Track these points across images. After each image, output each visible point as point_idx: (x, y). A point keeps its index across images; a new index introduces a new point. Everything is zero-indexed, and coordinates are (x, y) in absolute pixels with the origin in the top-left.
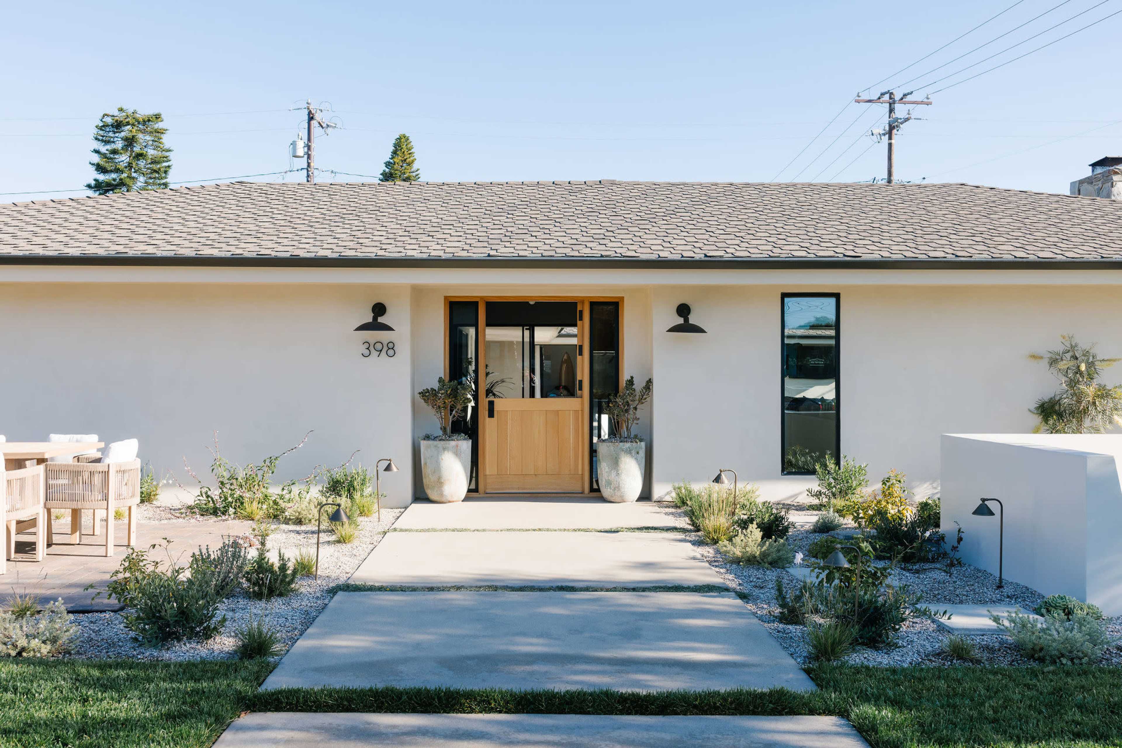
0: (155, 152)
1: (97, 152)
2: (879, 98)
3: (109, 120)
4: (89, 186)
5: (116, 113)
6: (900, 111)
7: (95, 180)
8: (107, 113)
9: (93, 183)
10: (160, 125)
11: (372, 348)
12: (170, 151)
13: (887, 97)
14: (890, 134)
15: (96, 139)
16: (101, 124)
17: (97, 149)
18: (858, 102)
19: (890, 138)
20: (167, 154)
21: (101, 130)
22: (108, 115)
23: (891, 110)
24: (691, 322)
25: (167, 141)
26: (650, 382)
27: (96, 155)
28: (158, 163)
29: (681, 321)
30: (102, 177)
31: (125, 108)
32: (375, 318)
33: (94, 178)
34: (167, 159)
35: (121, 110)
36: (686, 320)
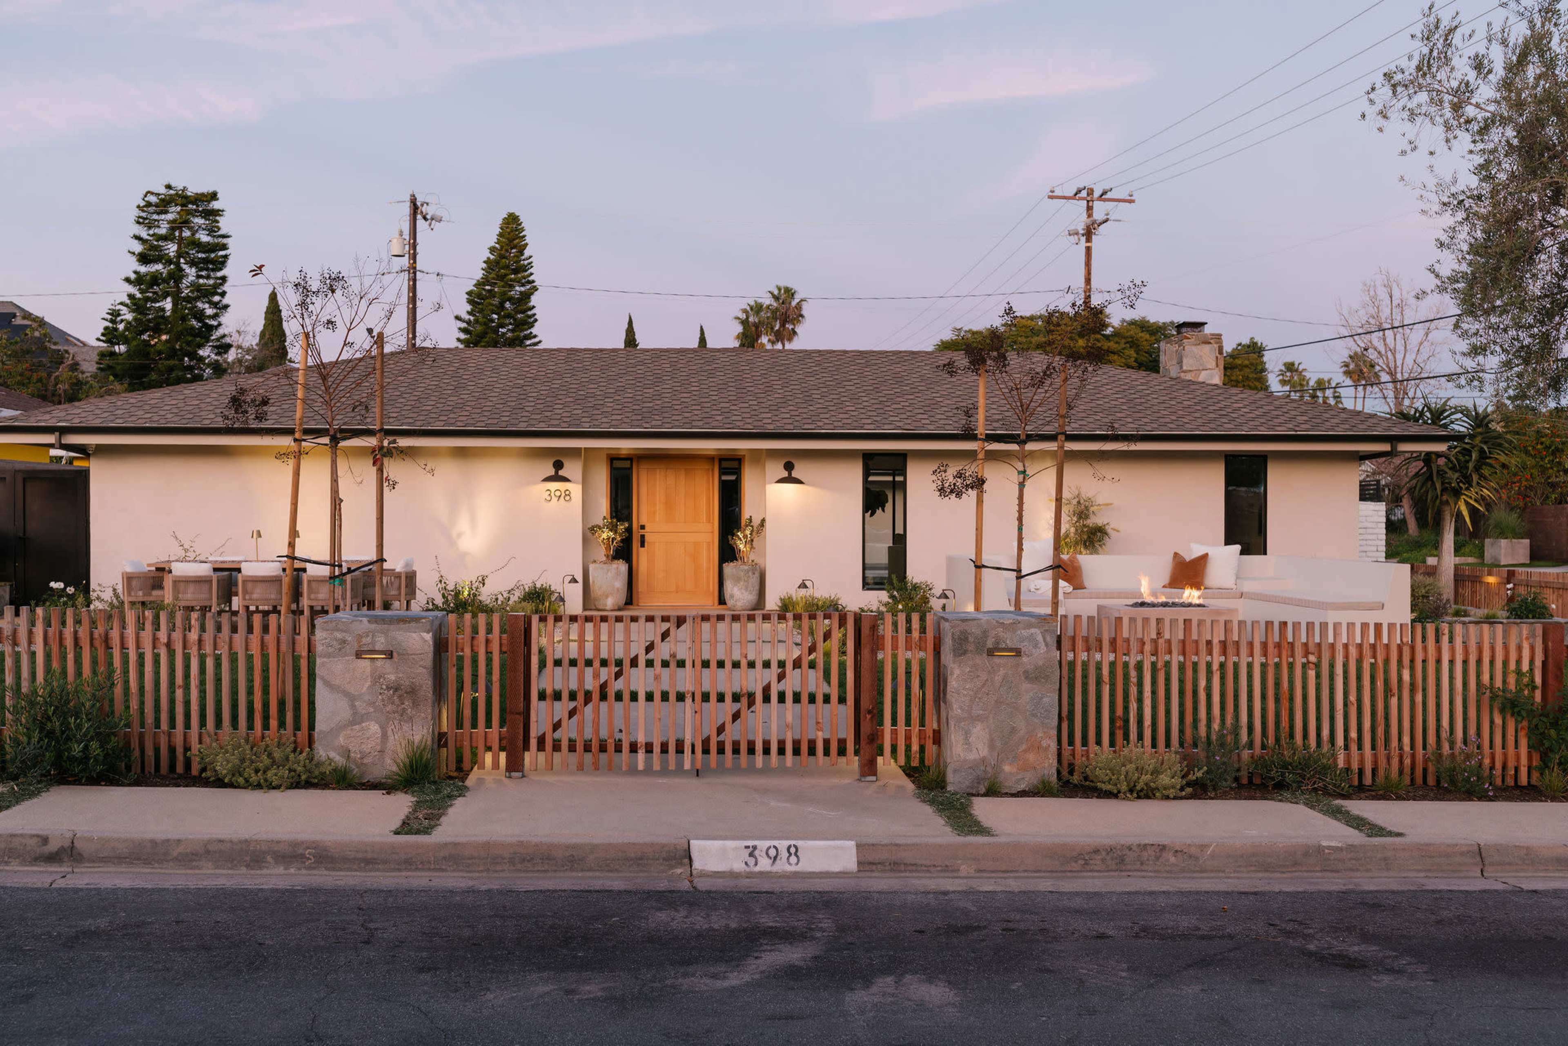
0: (209, 238)
1: (137, 238)
2: (1076, 194)
3: (153, 199)
4: (127, 280)
5: (163, 190)
6: (1100, 210)
7: (135, 272)
8: (151, 190)
9: (133, 276)
10: (215, 205)
11: (552, 494)
12: (228, 237)
13: (1084, 194)
14: (1089, 234)
15: (138, 222)
16: (142, 204)
17: (137, 234)
18: (1051, 197)
19: (1089, 240)
20: (225, 241)
21: (143, 211)
22: (152, 193)
23: (1089, 209)
24: (793, 475)
25: (225, 224)
26: (763, 520)
27: (136, 241)
28: (213, 251)
29: (785, 474)
30: (143, 269)
31: (173, 185)
32: (557, 472)
33: (134, 269)
34: (224, 247)
35: (169, 187)
36: (790, 474)
